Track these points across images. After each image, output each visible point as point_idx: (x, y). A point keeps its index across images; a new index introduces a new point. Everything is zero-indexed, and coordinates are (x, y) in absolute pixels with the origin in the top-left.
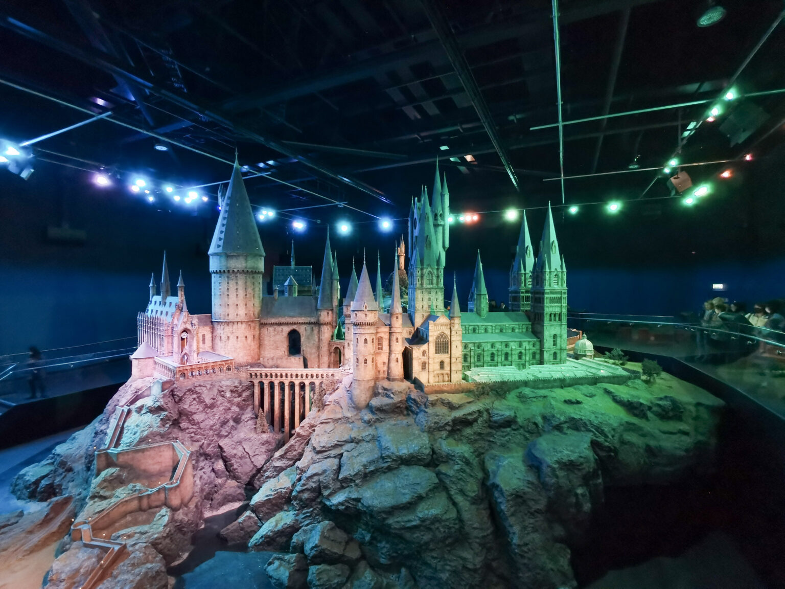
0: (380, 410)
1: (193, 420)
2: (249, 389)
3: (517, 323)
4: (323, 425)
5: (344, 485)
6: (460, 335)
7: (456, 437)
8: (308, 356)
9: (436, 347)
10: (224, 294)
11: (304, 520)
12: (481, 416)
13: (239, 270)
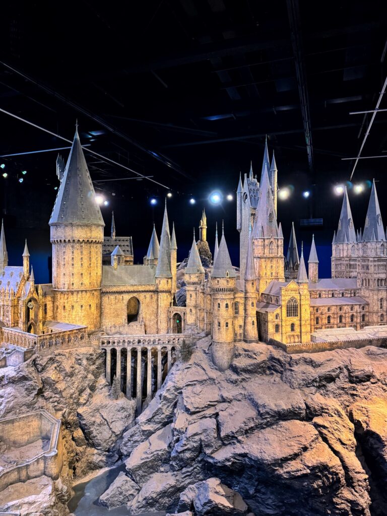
0: (246, 371)
1: (56, 388)
2: (102, 357)
3: (346, 289)
4: (189, 388)
5: (226, 442)
6: (308, 299)
7: (322, 392)
8: (147, 323)
9: (288, 310)
10: (68, 264)
11: (185, 479)
12: (341, 372)
13: (84, 240)
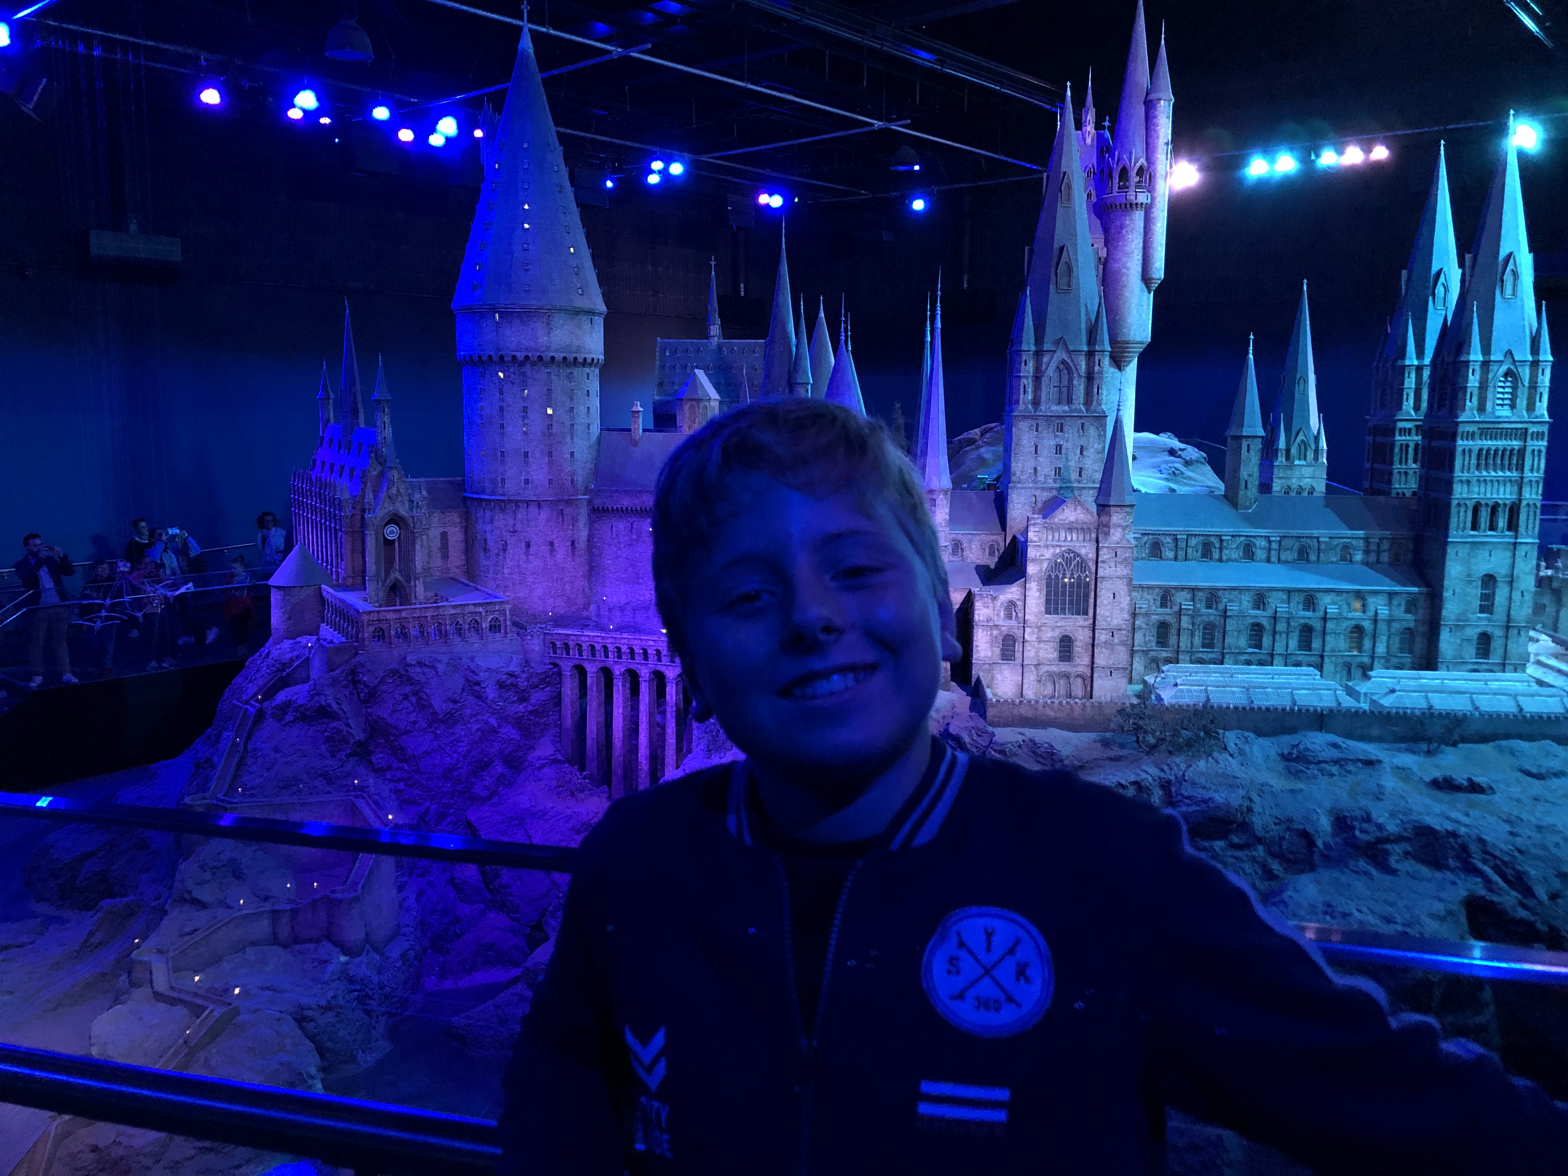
1: (402, 748)
2: (548, 684)
3: (1361, 533)
6: (1125, 559)
9: (1048, 594)
10: (492, 423)
13: (527, 357)
